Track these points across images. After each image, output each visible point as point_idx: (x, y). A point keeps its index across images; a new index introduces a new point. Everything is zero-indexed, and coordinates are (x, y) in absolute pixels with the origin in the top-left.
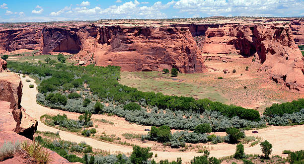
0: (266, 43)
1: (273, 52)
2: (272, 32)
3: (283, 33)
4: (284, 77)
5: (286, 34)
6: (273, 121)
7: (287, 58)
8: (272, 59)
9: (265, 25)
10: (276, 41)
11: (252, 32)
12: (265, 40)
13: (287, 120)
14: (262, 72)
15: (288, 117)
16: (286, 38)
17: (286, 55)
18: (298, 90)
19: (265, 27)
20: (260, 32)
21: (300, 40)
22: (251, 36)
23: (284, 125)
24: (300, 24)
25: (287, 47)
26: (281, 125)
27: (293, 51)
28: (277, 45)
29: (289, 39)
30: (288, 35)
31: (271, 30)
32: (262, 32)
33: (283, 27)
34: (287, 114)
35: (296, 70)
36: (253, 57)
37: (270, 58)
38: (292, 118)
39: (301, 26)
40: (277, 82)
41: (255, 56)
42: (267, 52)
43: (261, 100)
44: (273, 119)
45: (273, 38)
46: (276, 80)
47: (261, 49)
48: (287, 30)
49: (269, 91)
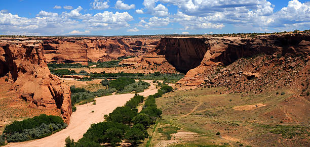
0: (18, 62)
1: (24, 71)
2: (24, 51)
3: (33, 52)
4: (32, 95)
5: (36, 52)
6: (12, 138)
7: (36, 76)
8: (23, 77)
9: (17, 44)
10: (27, 60)
11: (5, 51)
12: (17, 59)
13: (26, 135)
14: (13, 91)
15: (27, 133)
16: (36, 56)
17: (35, 74)
18: (44, 106)
19: (17, 46)
20: (12, 51)
21: (60, 58)
22: (4, 55)
23: (24, 141)
24: (59, 43)
25: (37, 66)
26: (21, 141)
27: (42, 69)
28: (27, 64)
29: (39, 57)
30: (38, 54)
31: (23, 49)
32: (14, 51)
33: (33, 46)
34: (27, 130)
35: (43, 87)
36: (6, 77)
37: (21, 77)
38: (31, 133)
39: (60, 45)
40: (26, 100)
41: (8, 76)
42: (19, 71)
43: (7, 119)
44: (13, 136)
45: (24, 57)
46: (25, 99)
47: (13, 69)
48: (37, 49)
49: (17, 109)
